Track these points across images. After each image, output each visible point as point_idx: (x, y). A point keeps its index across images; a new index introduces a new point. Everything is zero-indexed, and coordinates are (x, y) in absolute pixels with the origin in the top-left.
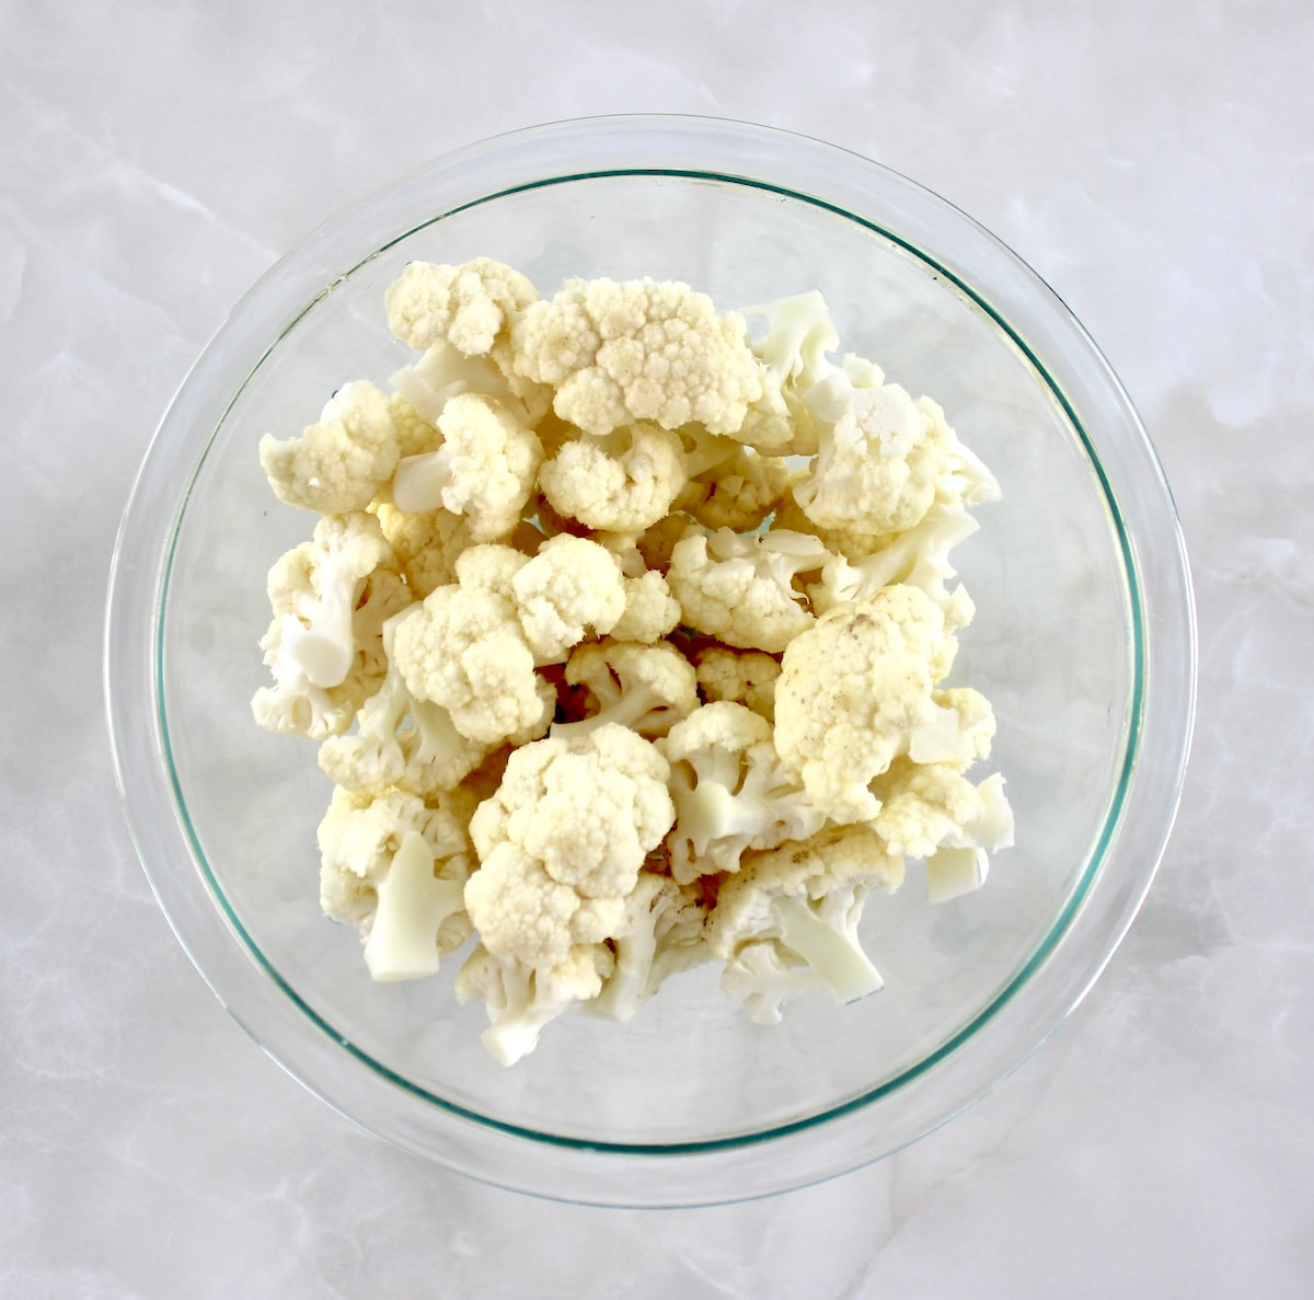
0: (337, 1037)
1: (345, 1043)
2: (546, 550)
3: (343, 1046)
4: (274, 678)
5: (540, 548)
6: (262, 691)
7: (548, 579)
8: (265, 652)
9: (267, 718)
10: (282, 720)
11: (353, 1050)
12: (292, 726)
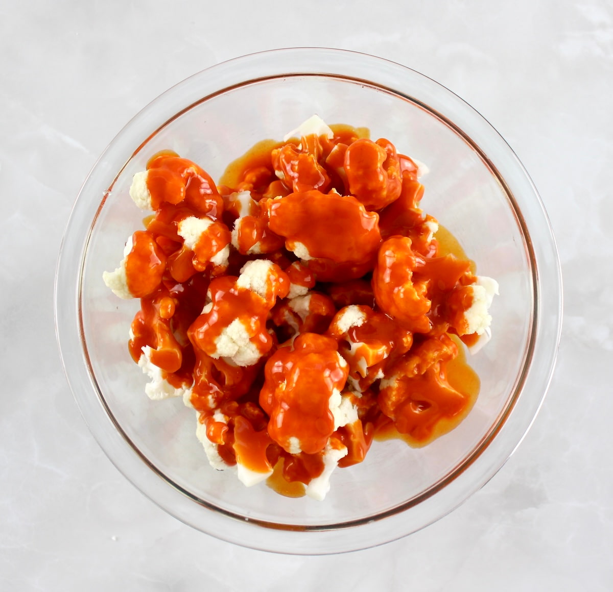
0: (242, 518)
1: (247, 519)
2: (243, 271)
3: (246, 521)
4: (151, 377)
5: (240, 272)
6: (148, 385)
7: (249, 282)
8: (142, 368)
9: (155, 395)
10: (161, 394)
11: (252, 521)
12: (167, 394)
